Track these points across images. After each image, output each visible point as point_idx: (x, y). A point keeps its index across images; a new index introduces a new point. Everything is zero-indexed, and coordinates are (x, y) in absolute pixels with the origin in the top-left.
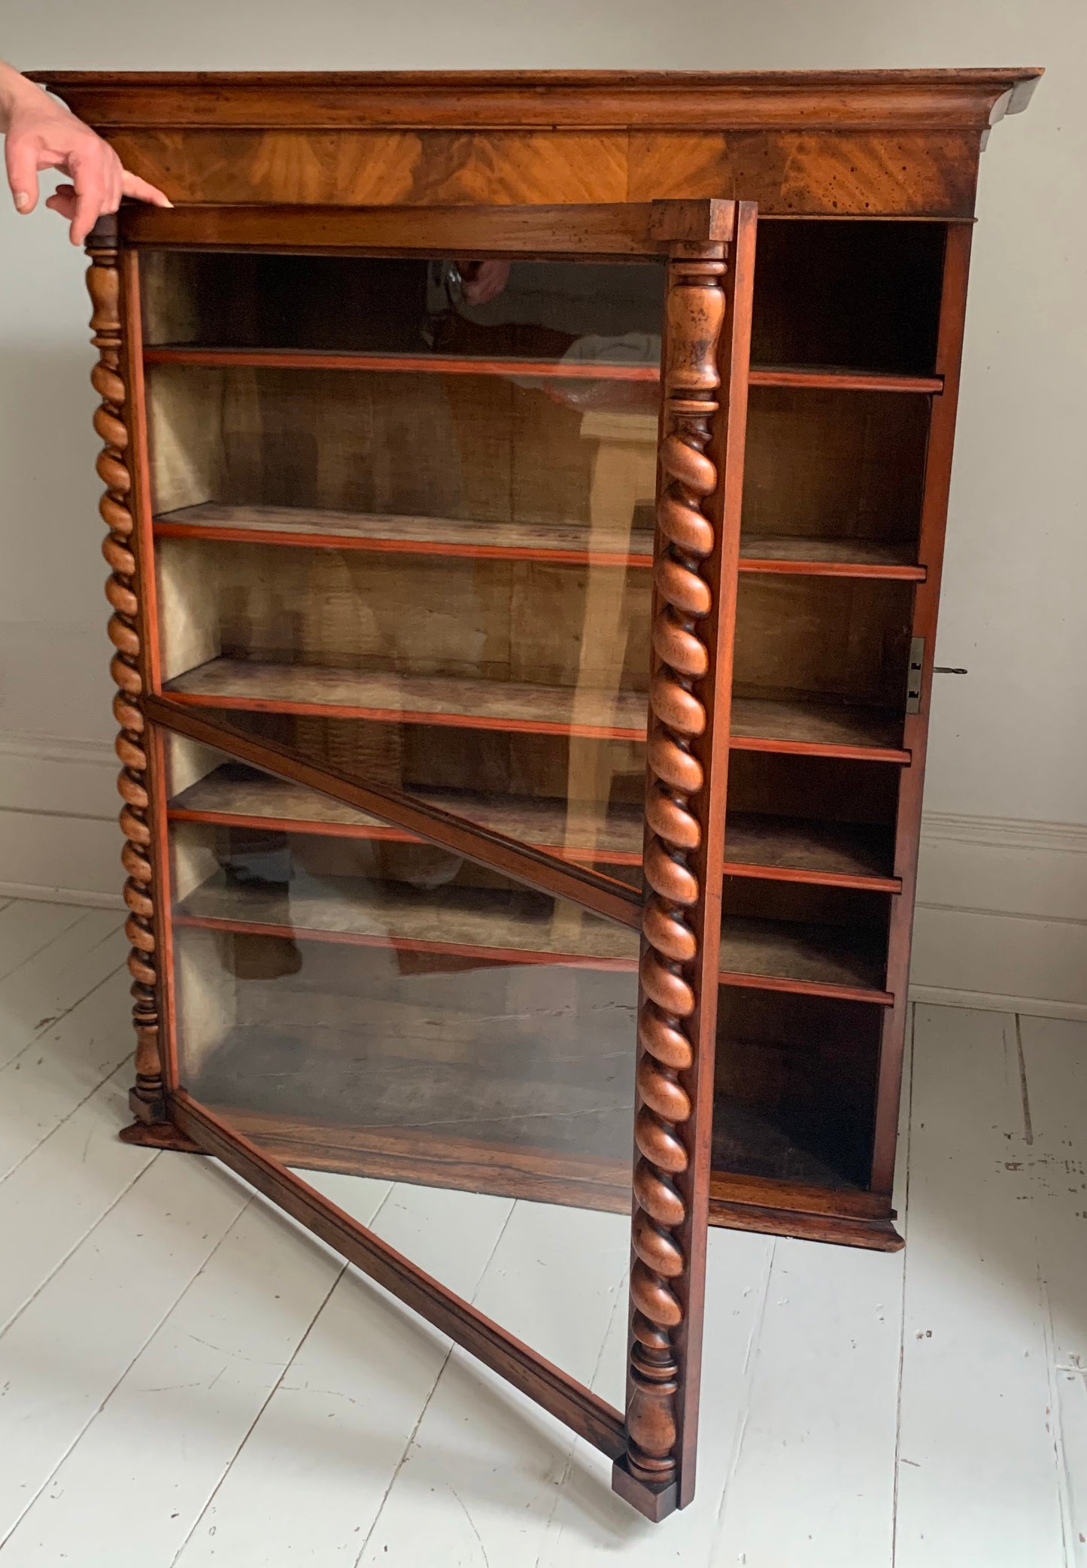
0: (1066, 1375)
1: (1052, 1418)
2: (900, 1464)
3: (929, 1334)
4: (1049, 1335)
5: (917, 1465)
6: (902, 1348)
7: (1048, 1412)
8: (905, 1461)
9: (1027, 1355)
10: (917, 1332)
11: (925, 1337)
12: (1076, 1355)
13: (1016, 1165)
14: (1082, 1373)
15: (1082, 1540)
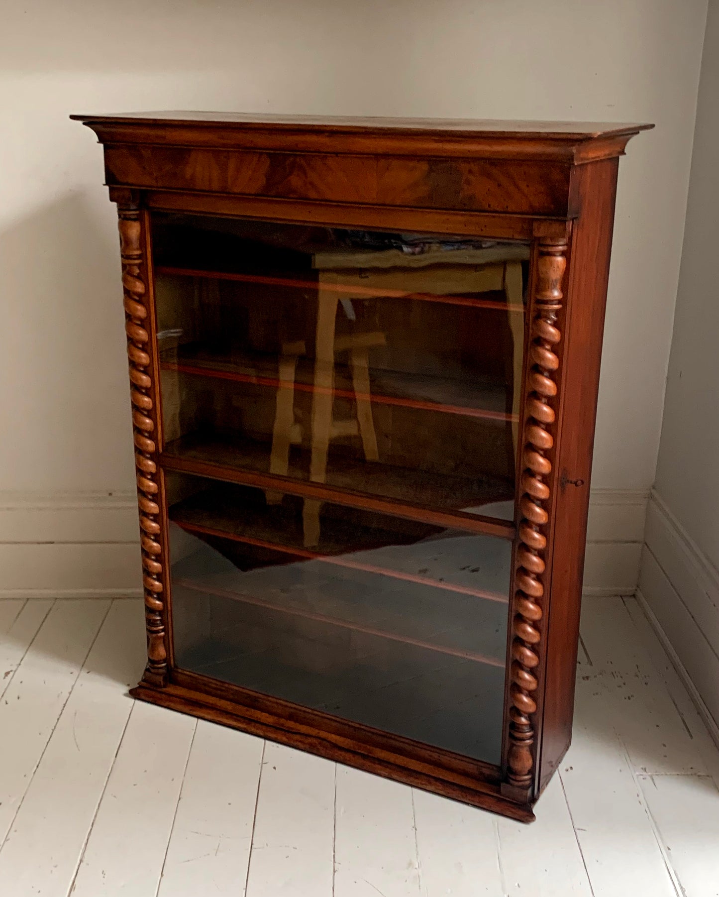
0: (642, 777)
1: (641, 798)
2: (577, 831)
3: (571, 768)
4: (629, 761)
5: (585, 830)
6: (560, 777)
7: (638, 796)
8: (579, 829)
9: (620, 771)
10: (565, 768)
11: (569, 770)
12: (644, 767)
13: (587, 678)
14: (649, 775)
15: (669, 849)
